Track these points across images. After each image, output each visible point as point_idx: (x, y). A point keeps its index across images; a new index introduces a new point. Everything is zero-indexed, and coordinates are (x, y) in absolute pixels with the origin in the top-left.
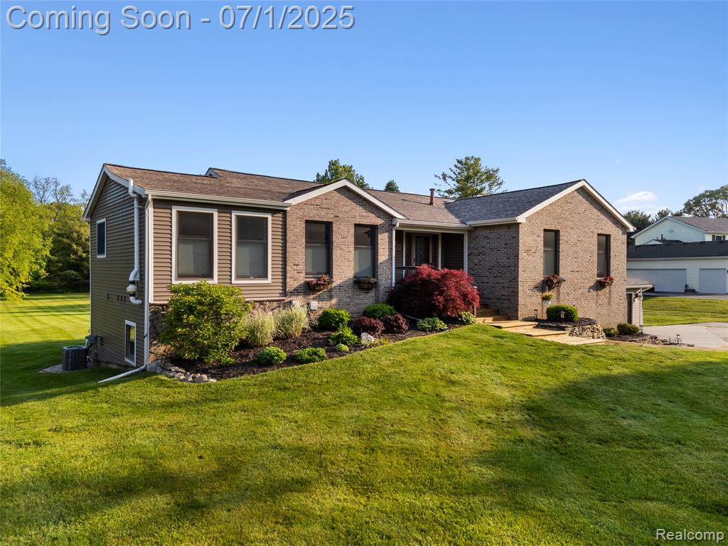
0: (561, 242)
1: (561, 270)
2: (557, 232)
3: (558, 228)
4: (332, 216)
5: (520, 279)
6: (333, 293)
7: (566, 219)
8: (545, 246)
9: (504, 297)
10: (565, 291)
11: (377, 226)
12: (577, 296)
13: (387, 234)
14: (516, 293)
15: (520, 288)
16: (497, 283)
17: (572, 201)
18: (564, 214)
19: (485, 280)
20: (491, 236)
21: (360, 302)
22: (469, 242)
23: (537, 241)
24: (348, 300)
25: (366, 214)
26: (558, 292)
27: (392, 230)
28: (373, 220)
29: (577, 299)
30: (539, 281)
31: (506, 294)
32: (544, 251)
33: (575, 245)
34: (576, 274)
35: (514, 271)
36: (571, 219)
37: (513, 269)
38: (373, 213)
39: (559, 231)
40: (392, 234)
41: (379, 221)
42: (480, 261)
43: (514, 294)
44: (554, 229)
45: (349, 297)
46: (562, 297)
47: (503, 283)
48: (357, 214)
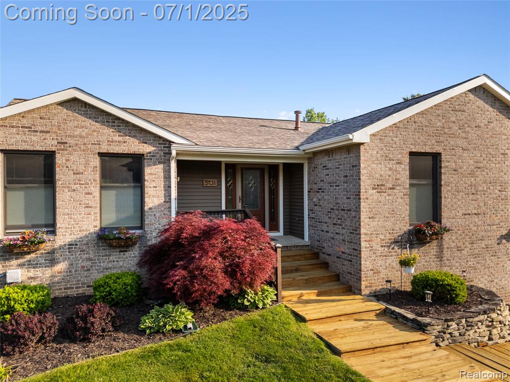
0: (443, 171)
1: (445, 213)
2: (436, 157)
3: (437, 149)
4: (55, 142)
5: (363, 231)
6: (57, 255)
7: (453, 135)
8: (412, 176)
9: (344, 256)
10: (454, 245)
11: (143, 155)
12: (476, 251)
13: (161, 166)
14: (358, 251)
15: (363, 244)
16: (337, 233)
17: (466, 108)
18: (450, 128)
19: (325, 228)
20: (330, 165)
21: (110, 265)
22: (309, 174)
23: (396, 171)
24: (88, 264)
25: (121, 139)
26: (440, 247)
27: (169, 161)
28: (133, 146)
29: (476, 256)
30: (402, 232)
31: (347, 251)
32: (411, 185)
33: (472, 174)
34: (476, 219)
35: (355, 217)
36: (464, 135)
37: (353, 214)
38: (134, 137)
39: (440, 154)
40: (169, 166)
41: (146, 149)
42: (319, 200)
43: (355, 253)
44: (430, 151)
45: (90, 259)
46: (447, 254)
47: (343, 235)
48: (104, 139)
